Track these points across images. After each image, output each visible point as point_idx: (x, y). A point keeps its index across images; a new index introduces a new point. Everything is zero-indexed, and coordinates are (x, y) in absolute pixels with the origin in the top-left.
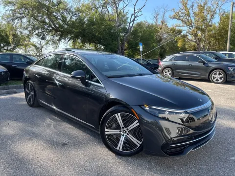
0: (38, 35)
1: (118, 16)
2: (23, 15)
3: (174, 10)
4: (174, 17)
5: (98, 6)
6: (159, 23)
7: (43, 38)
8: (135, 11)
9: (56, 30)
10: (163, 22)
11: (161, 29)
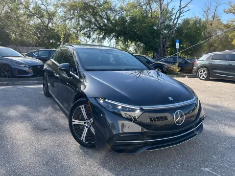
0: (85, 34)
1: (161, 13)
2: (73, 16)
3: (230, 3)
4: (230, 12)
5: (142, 4)
6: (210, 18)
7: (89, 37)
8: (180, 6)
9: (100, 29)
10: (214, 17)
11: (211, 25)
